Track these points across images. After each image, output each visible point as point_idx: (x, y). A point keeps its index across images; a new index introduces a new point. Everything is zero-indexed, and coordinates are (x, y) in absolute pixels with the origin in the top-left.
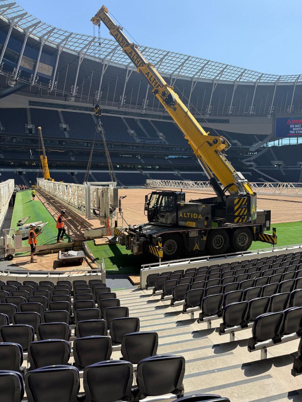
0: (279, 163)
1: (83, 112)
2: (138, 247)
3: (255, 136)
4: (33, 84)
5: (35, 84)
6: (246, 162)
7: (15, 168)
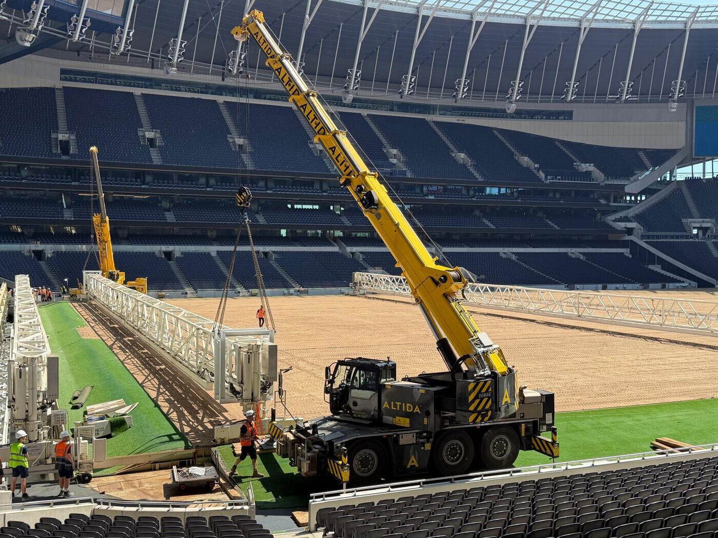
0: (704, 225)
1: (196, 97)
2: (309, 462)
3: (641, 154)
4: (77, 38)
5: (81, 38)
6: (616, 220)
7: (26, 243)
